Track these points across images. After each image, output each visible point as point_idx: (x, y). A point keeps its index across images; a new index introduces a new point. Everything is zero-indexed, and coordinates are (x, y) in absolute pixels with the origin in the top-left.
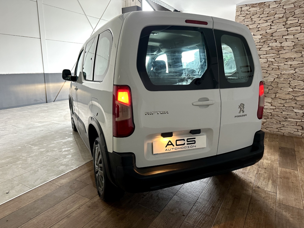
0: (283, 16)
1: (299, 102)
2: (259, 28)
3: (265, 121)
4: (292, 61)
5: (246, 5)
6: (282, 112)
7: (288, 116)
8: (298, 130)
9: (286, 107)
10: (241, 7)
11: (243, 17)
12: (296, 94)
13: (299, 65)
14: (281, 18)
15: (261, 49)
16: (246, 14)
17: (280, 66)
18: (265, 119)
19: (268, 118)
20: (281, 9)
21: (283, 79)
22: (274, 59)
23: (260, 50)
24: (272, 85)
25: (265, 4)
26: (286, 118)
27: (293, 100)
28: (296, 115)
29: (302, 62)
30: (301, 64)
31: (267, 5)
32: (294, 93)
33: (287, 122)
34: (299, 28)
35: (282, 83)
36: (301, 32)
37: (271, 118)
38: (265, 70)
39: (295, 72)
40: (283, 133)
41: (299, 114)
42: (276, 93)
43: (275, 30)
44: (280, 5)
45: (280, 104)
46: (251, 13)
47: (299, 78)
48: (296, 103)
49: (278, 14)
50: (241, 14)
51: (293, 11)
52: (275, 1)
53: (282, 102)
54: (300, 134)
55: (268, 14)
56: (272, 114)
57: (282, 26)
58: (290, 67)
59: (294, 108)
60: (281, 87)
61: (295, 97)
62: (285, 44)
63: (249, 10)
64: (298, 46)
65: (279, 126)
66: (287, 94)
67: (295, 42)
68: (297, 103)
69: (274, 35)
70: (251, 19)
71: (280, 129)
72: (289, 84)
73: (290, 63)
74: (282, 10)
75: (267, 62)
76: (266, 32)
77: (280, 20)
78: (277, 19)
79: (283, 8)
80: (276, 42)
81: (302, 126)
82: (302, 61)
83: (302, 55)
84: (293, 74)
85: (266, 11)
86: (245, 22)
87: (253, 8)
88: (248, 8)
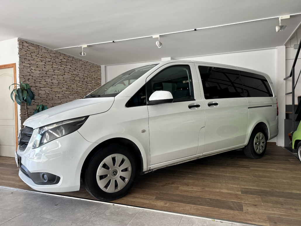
2: (37, 65)
5: (26, 41)
10: (23, 42)
14: (49, 61)
15: (40, 83)
17: (53, 97)
22: (49, 91)
31: (40, 48)
36: (60, 75)
39: (61, 102)
43: (48, 69)
44: (48, 52)
46: (31, 51)
49: (47, 58)
51: (55, 59)
52: (45, 48)
55: (42, 55)
57: (51, 68)
62: (54, 81)
63: (28, 47)
64: (60, 84)
67: (58, 81)
69: (47, 73)
70: (31, 56)
73: (57, 95)
75: (46, 94)
76: (43, 70)
79: (50, 54)
80: (49, 79)
82: (63, 94)
83: (62, 91)
85: (40, 53)
86: (27, 57)
87: (32, 47)
88: (28, 45)
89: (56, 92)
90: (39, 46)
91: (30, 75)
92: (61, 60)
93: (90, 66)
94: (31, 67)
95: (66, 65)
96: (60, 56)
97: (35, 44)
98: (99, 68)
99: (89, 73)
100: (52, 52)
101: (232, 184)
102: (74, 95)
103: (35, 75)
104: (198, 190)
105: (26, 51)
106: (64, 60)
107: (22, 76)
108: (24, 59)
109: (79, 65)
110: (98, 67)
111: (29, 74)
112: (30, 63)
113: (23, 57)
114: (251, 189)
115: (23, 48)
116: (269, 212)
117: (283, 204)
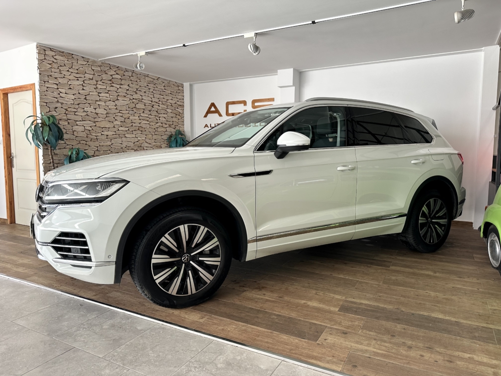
0: (93, 78)
2: (70, 85)
4: (107, 131)
5: (51, 48)
10: (44, 49)
11: (48, 64)
13: (113, 135)
15: (76, 114)
16: (52, 62)
17: (97, 136)
21: (102, 152)
22: (91, 127)
25: (73, 56)
31: (75, 58)
34: (107, 95)
36: (110, 100)
39: (111, 143)
43: (88, 92)
44: (88, 63)
46: (58, 63)
49: (88, 73)
51: (101, 75)
52: (83, 57)
55: (77, 70)
57: (94, 89)
58: (107, 138)
62: (98, 111)
63: (55, 57)
64: (110, 115)
67: (106, 110)
69: (88, 97)
70: (60, 71)
73: (105, 133)
74: (91, 71)
75: (85, 131)
76: (79, 93)
77: (90, 81)
78: (88, 79)
79: (91, 68)
80: (90, 107)
82: (115, 132)
83: (114, 126)
84: (110, 146)
85: (75, 65)
86: (53, 73)
87: (60, 57)
88: (53, 54)
89: (102, 128)
90: (73, 54)
91: (58, 102)
92: (112, 75)
93: (163, 84)
94: (59, 89)
95: (121, 84)
96: (109, 70)
97: (65, 51)
98: (180, 88)
99: (162, 97)
100: (95, 64)
101: (335, 293)
102: (134, 132)
103: (66, 101)
104: (270, 299)
105: (50, 64)
106: (117, 76)
107: (44, 104)
108: (48, 76)
109: (143, 83)
110: (178, 86)
111: (56, 100)
112: (58, 83)
113: (46, 74)
114: (361, 304)
115: (45, 59)
116: (360, 347)
117: (394, 336)
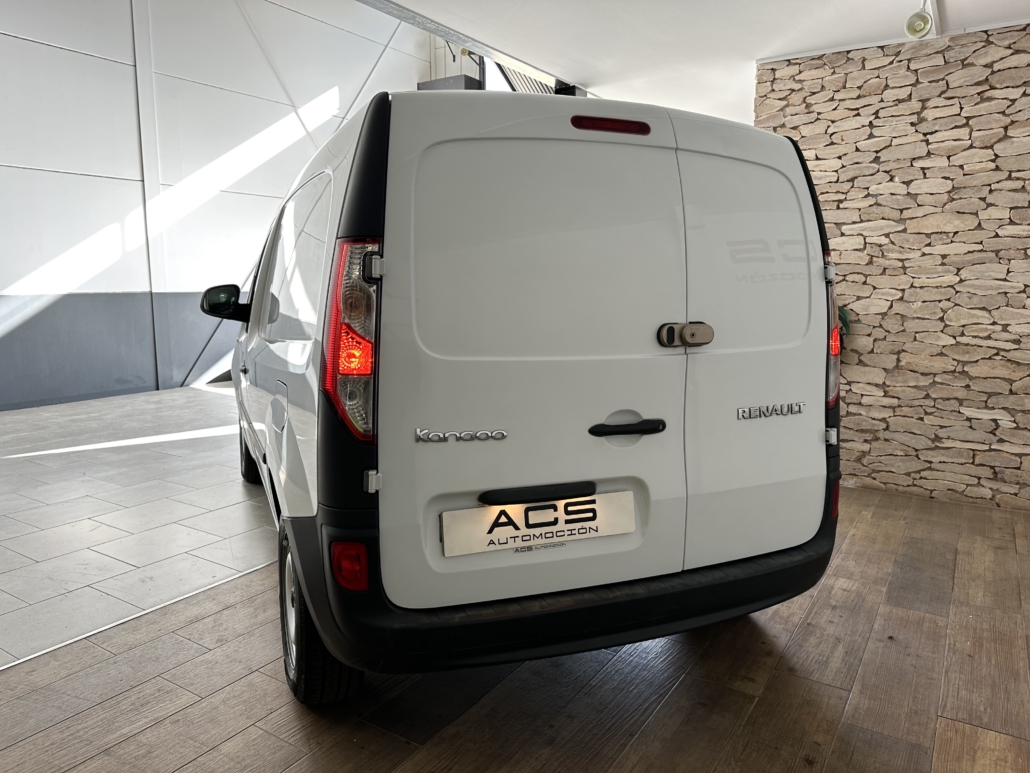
0: (911, 94)
1: (976, 381)
2: (832, 134)
3: (866, 447)
4: (945, 241)
5: (789, 61)
6: (922, 419)
7: (944, 430)
8: (979, 478)
9: (935, 400)
10: (772, 69)
11: (779, 99)
12: (967, 356)
13: (970, 254)
14: (903, 101)
15: (841, 206)
16: (789, 92)
17: (907, 259)
18: (866, 441)
19: (877, 439)
20: (903, 71)
21: (920, 304)
22: (887, 235)
23: (838, 208)
24: (884, 324)
25: (850, 56)
26: (937, 438)
27: (956, 374)
28: (971, 427)
29: (980, 247)
30: (978, 251)
31: (856, 59)
32: (958, 353)
33: (942, 451)
34: (964, 133)
35: (918, 318)
36: (971, 147)
37: (886, 440)
38: (858, 273)
39: (958, 279)
40: (928, 492)
41: (981, 423)
42: (899, 353)
43: (887, 140)
44: (898, 59)
45: (915, 390)
46: (806, 88)
47: (975, 300)
48: (968, 386)
49: (893, 88)
50: (773, 90)
51: (943, 79)
52: (882, 48)
53: (921, 384)
54: (988, 494)
55: (859, 88)
56: (887, 423)
57: (909, 127)
58: (943, 264)
59: (961, 405)
60: (916, 333)
61: (965, 363)
62: (920, 186)
63: (797, 78)
64: (963, 193)
65: (915, 465)
66: (938, 355)
67: (952, 180)
68: (972, 388)
69: (883, 156)
70: (807, 107)
71: (918, 476)
72: (942, 319)
73: (939, 249)
74: (907, 76)
75: (865, 248)
76: (857, 150)
77: (901, 106)
78: (892, 104)
79: (909, 68)
80: (891, 180)
81: (992, 467)
82: (981, 243)
83: (980, 224)
84: (952, 287)
85: (854, 79)
86: (789, 117)
87: (813, 72)
90: (848, 52)
92: (989, 66)
97: (828, 52)
100: (924, 52)
105: (783, 99)
106: (1013, 61)
113: (770, 124)
115: (770, 91)
